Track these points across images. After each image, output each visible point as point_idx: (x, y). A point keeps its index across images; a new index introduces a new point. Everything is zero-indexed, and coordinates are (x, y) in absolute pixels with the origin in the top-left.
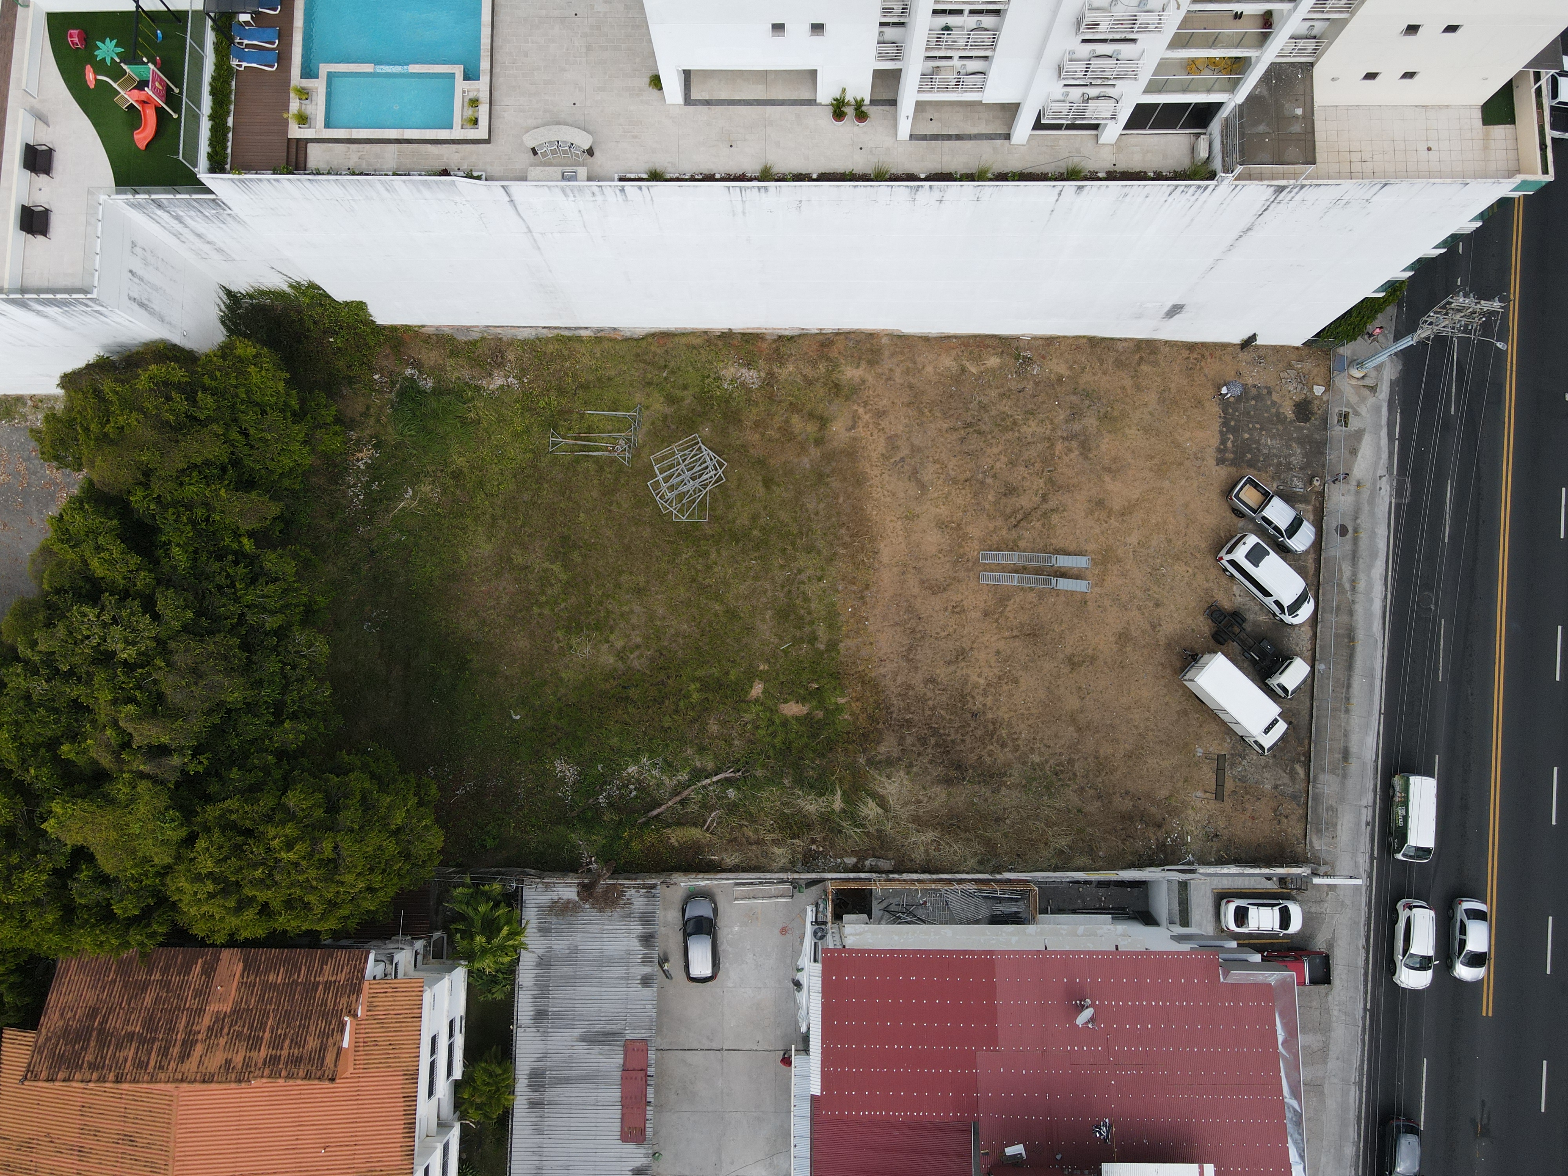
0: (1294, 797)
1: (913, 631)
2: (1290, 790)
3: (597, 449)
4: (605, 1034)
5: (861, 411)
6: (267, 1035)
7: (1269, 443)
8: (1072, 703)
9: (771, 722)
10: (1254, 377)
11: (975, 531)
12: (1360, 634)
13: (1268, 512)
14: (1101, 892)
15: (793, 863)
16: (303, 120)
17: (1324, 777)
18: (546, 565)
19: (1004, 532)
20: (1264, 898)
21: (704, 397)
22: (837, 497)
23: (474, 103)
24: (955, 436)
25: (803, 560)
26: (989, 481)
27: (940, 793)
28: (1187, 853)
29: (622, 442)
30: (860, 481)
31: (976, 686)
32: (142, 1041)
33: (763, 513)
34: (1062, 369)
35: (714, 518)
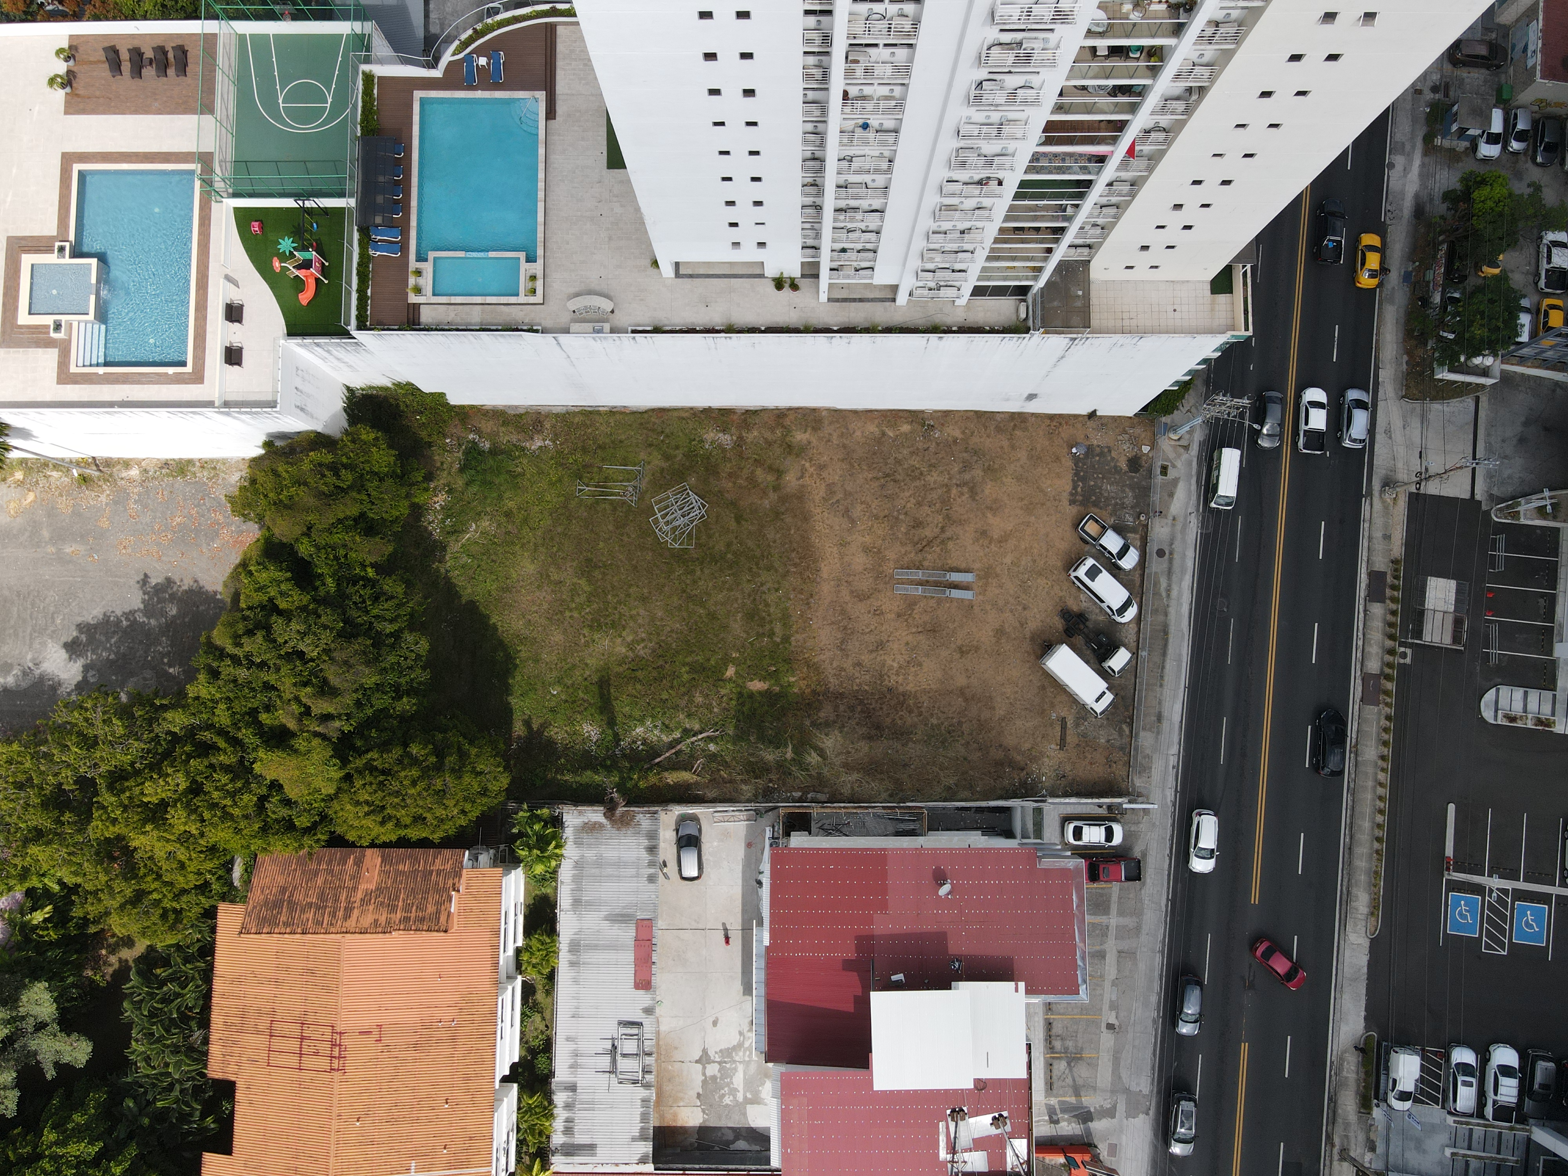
0: (1122, 749)
1: (845, 628)
2: (1118, 744)
3: (612, 494)
4: (622, 915)
5: (807, 465)
6: (400, 904)
7: (1109, 488)
8: (961, 681)
9: (740, 695)
10: (1098, 439)
11: (891, 555)
12: (1172, 629)
13: (1104, 541)
14: (978, 816)
15: (756, 796)
16: (418, 290)
17: (1142, 734)
18: (575, 580)
19: (912, 555)
20: (1093, 820)
21: (691, 455)
22: (790, 530)
23: (533, 278)
24: (876, 484)
25: (765, 576)
26: (902, 517)
27: (864, 747)
28: (1042, 789)
29: (631, 489)
30: (806, 518)
31: (891, 668)
32: (318, 908)
33: (735, 541)
34: (957, 433)
35: (699, 545)
